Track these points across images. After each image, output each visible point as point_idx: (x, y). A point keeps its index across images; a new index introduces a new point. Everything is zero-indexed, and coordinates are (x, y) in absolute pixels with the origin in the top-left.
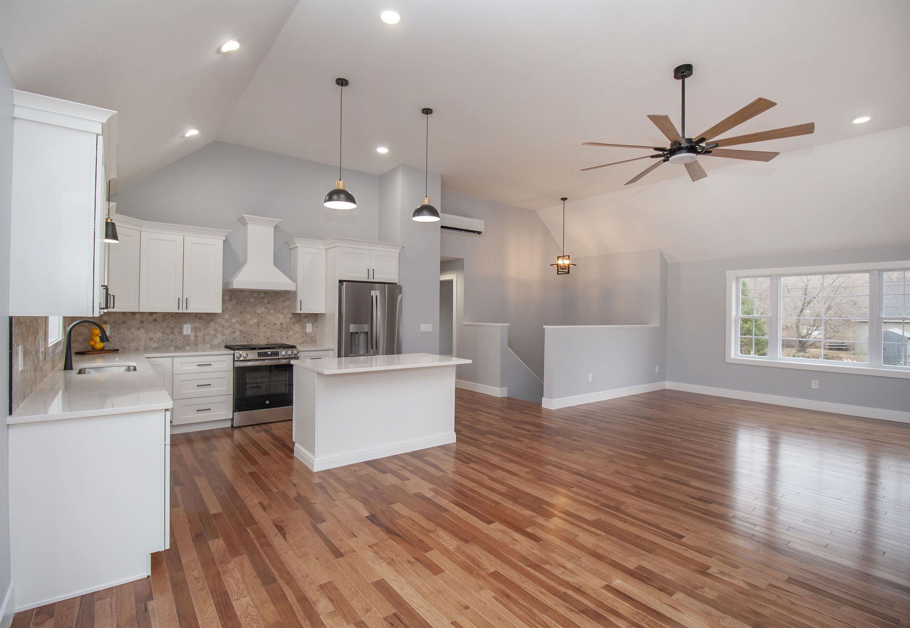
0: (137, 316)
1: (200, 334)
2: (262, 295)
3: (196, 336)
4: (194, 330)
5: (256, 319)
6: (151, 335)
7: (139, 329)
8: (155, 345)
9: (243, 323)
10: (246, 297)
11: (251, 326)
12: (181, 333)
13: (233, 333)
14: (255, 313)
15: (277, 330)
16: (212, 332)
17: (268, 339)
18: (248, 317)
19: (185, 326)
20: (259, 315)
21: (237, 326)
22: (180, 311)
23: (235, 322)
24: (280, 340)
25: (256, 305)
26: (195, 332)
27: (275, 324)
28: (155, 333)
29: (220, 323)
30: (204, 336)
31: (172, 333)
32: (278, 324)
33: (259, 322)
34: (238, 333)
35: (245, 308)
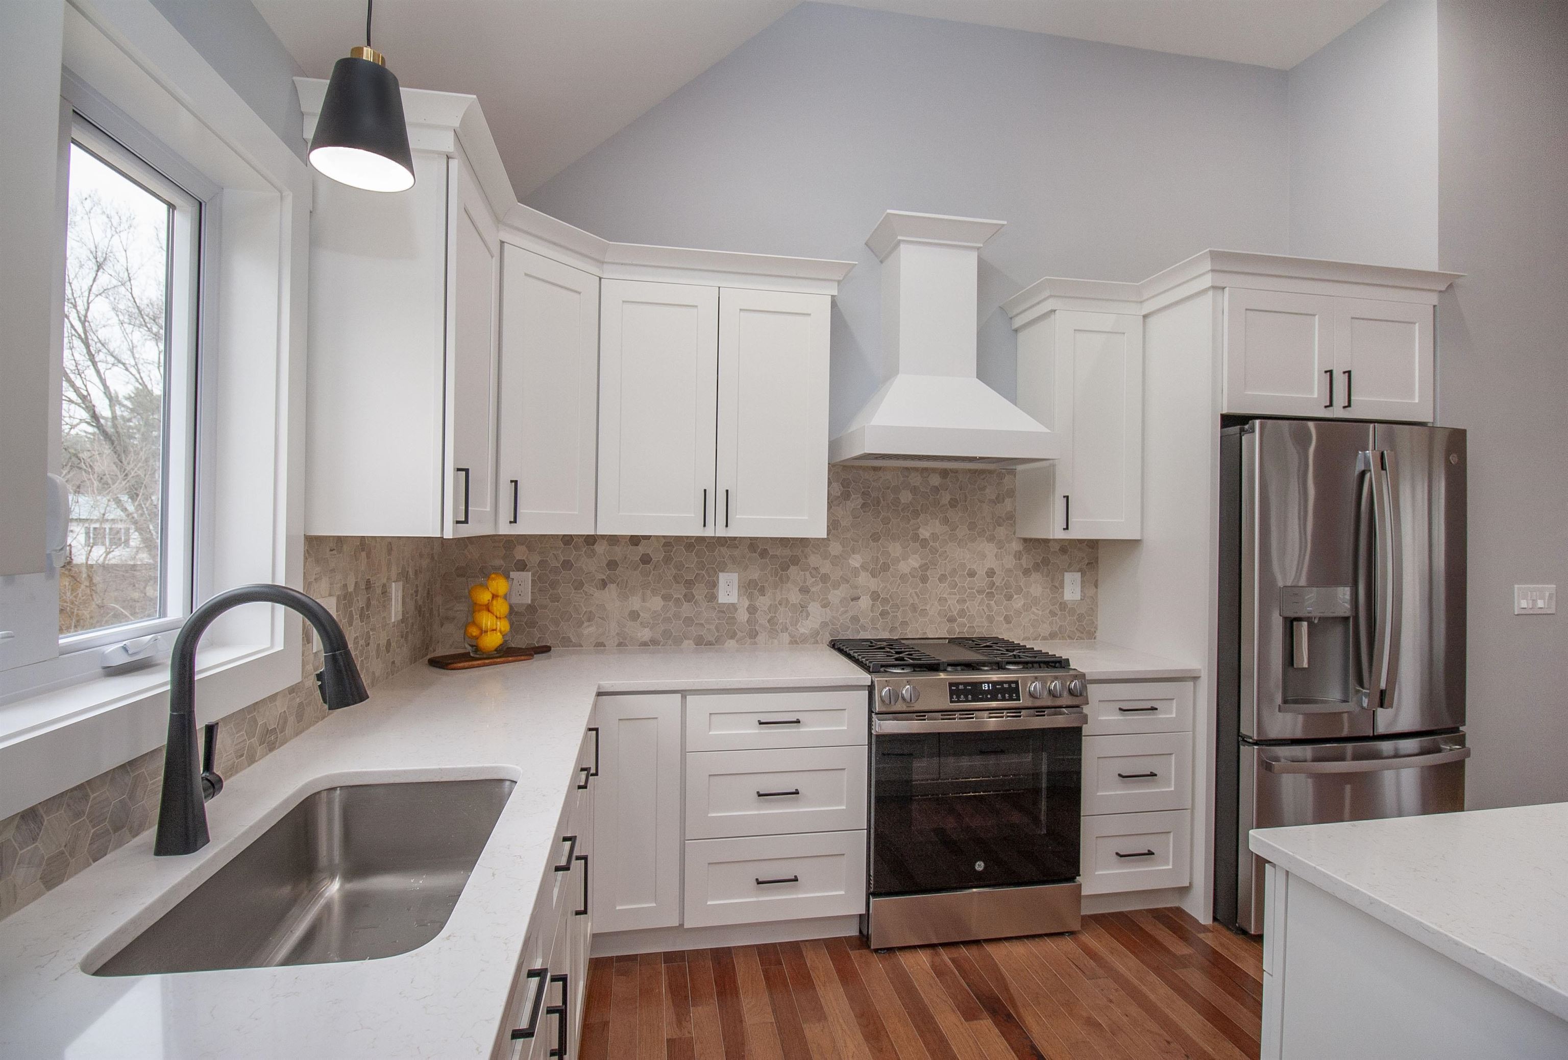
0: (600, 548)
1: (763, 602)
2: (935, 480)
3: (752, 610)
4: (750, 588)
5: (917, 556)
6: (635, 603)
7: (604, 584)
8: (645, 634)
9: (880, 569)
10: (888, 488)
11: (903, 577)
12: (712, 597)
13: (852, 600)
14: (916, 538)
15: (978, 592)
16: (794, 597)
17: (951, 620)
18: (895, 549)
19: (723, 578)
20: (924, 543)
21: (864, 579)
22: (709, 532)
23: (857, 565)
24: (986, 624)
25: (916, 514)
26: (751, 597)
27: (972, 574)
28: (644, 600)
29: (816, 569)
30: (773, 608)
31: (689, 598)
32: (981, 572)
33: (924, 567)
34: (865, 602)
35: (886, 521)
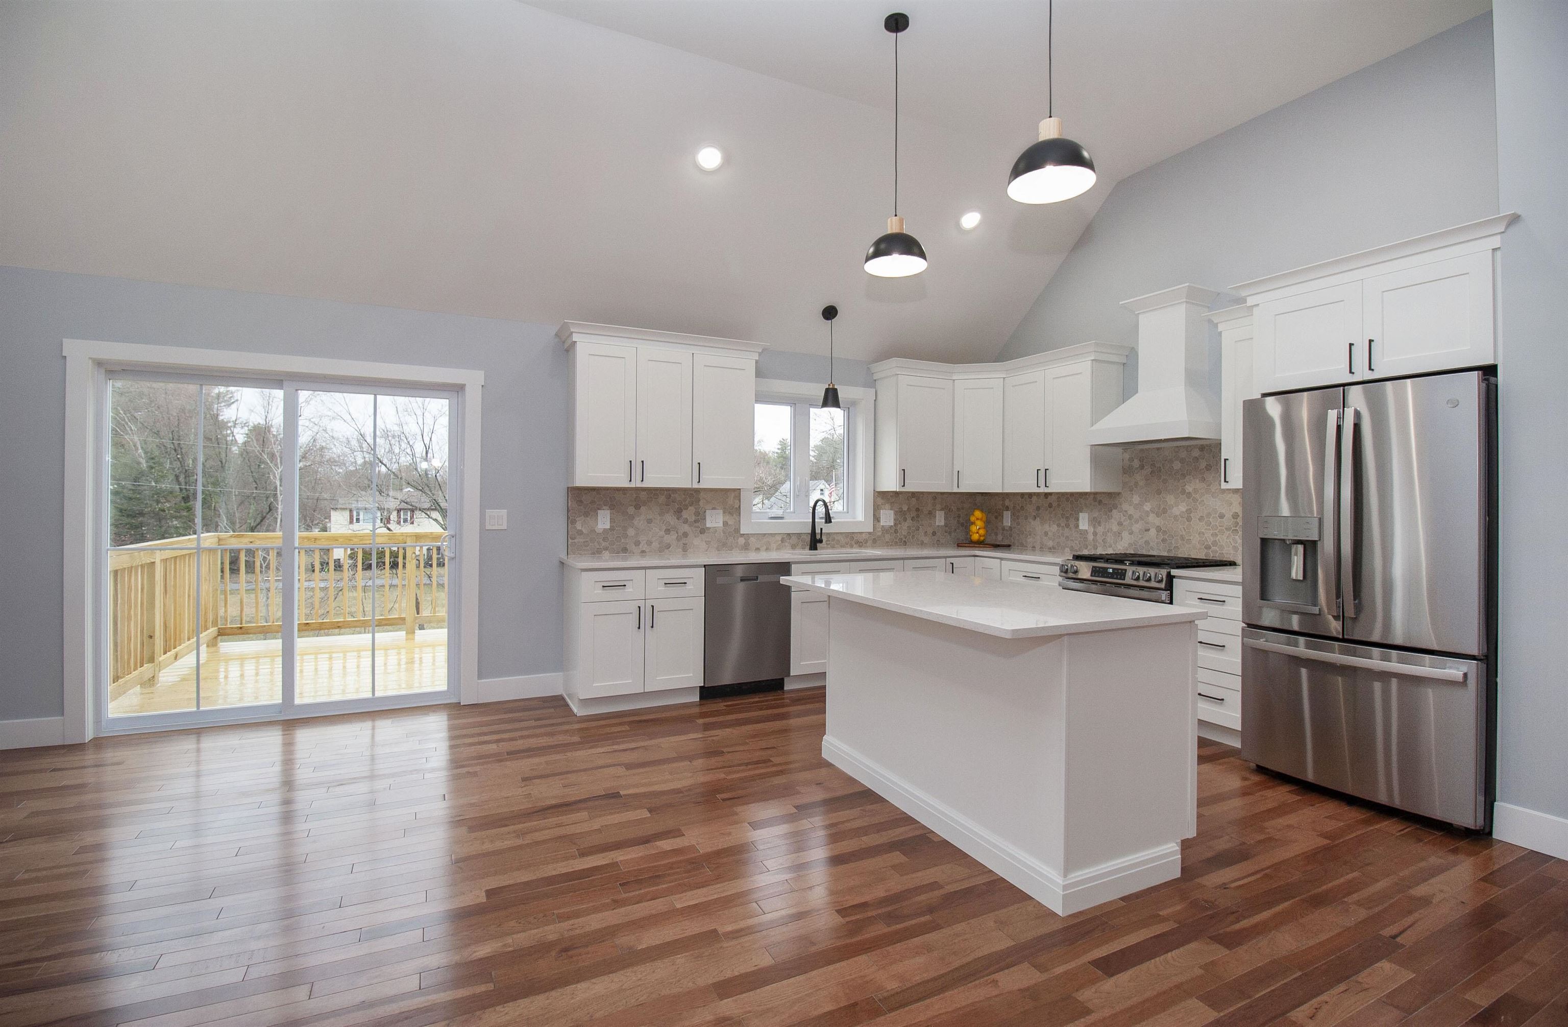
0: (1034, 499)
1: (1100, 530)
2: (1196, 453)
3: (1095, 534)
4: (1094, 522)
5: (1184, 504)
6: (1046, 527)
7: (1035, 518)
8: (1050, 544)
9: (1162, 512)
10: (1166, 461)
11: (1175, 517)
12: (1077, 526)
13: (1146, 531)
14: (1183, 492)
15: (1226, 529)
16: (1115, 528)
17: (1208, 547)
18: (1170, 499)
19: (1081, 515)
20: (1189, 495)
21: (1152, 518)
23: (1148, 510)
24: (1232, 552)
25: (1184, 476)
26: (1094, 527)
27: (1222, 516)
28: (1050, 526)
29: (1126, 511)
30: (1105, 534)
31: (1067, 526)
32: (1228, 515)
33: (1189, 511)
34: (1153, 532)
35: (1165, 481)
